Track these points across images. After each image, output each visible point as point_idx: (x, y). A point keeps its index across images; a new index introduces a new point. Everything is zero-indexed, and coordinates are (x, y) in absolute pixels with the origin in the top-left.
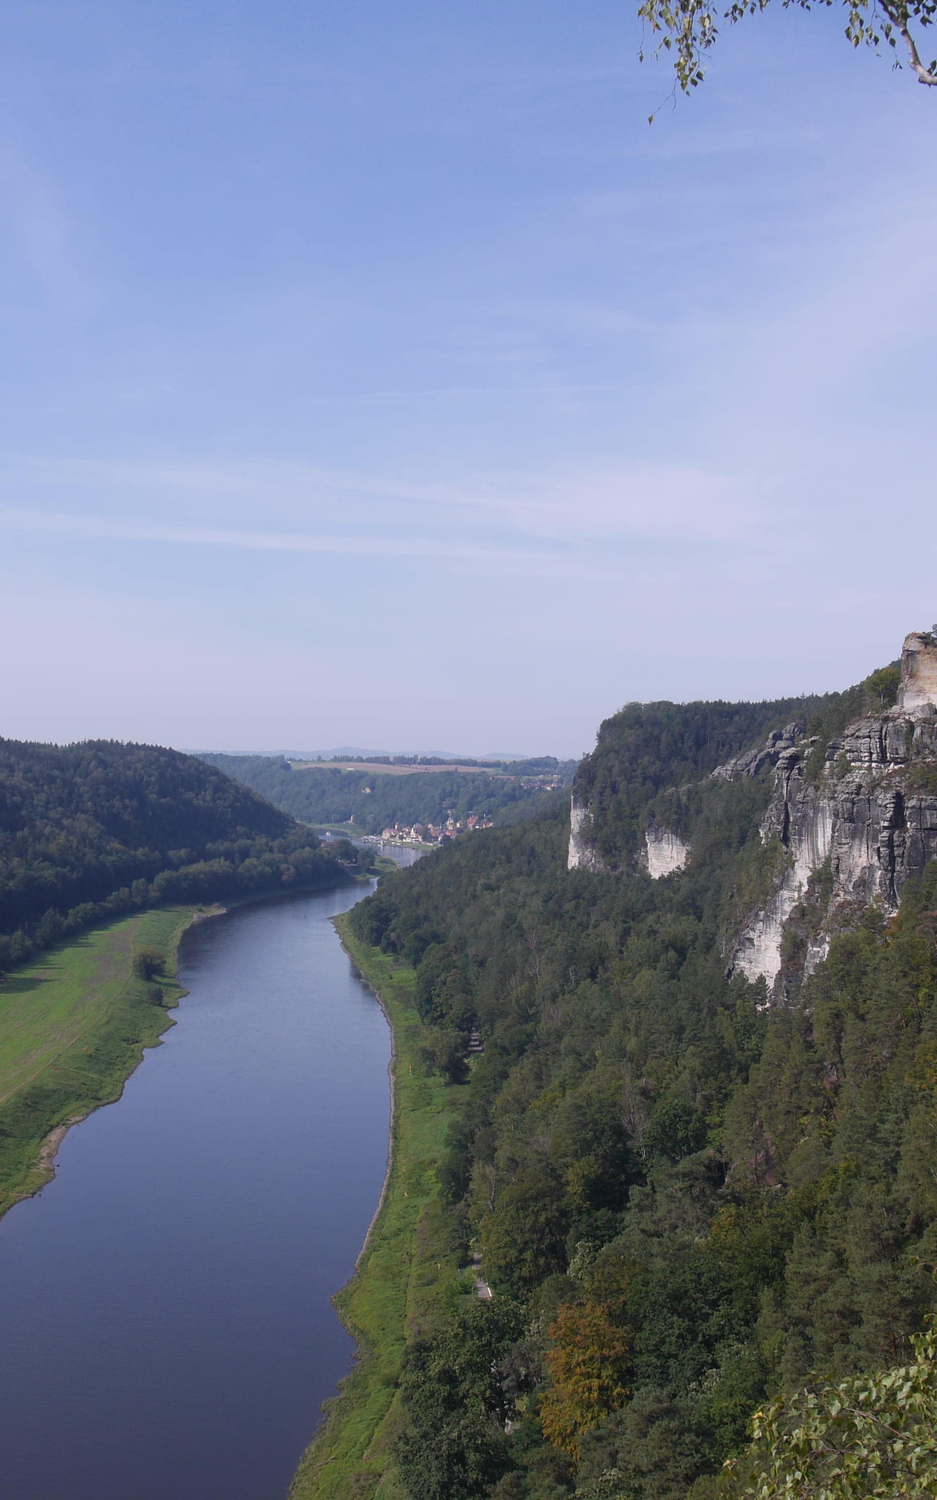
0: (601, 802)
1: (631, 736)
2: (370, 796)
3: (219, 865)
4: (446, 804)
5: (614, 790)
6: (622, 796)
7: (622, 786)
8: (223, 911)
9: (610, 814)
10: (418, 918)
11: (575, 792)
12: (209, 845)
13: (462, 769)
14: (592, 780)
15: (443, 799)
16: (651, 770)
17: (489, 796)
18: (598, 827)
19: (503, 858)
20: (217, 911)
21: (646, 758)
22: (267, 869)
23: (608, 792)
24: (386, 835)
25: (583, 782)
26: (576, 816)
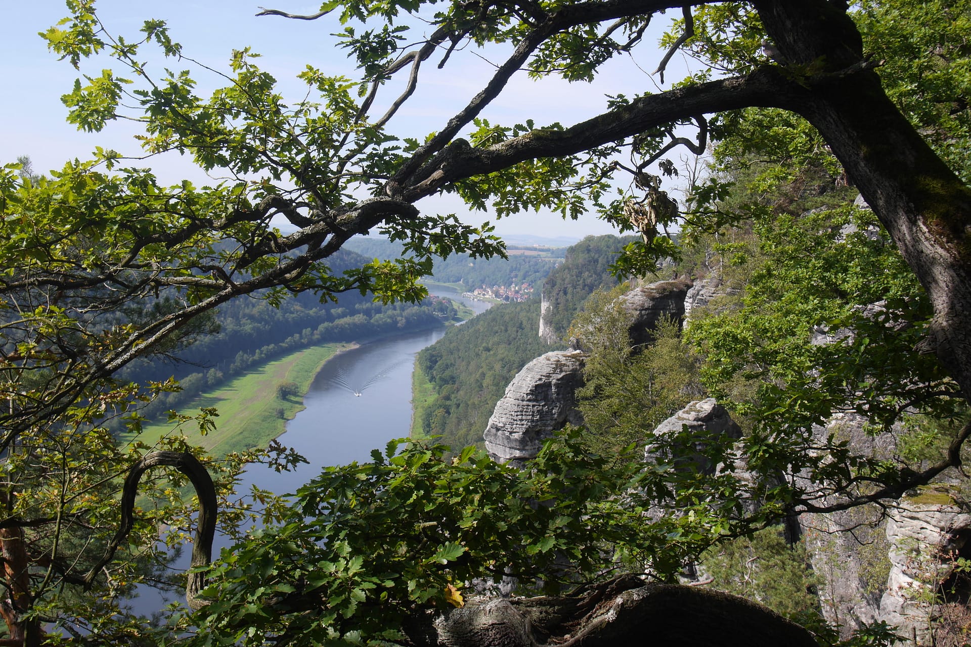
0: (557, 299)
1: (582, 258)
2: (473, 268)
3: (359, 318)
4: (513, 274)
5: (565, 293)
6: (569, 296)
7: (570, 290)
8: (357, 346)
9: (561, 307)
10: (447, 365)
11: (544, 293)
12: (357, 306)
13: (528, 253)
14: (554, 285)
15: (511, 271)
16: (589, 281)
17: (535, 272)
18: (554, 314)
19: (503, 328)
20: (354, 346)
21: (587, 273)
22: (389, 320)
23: (561, 293)
24: (476, 293)
25: (548, 286)
26: (544, 306)
